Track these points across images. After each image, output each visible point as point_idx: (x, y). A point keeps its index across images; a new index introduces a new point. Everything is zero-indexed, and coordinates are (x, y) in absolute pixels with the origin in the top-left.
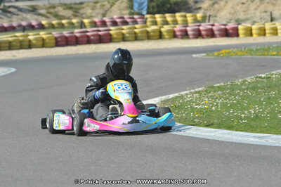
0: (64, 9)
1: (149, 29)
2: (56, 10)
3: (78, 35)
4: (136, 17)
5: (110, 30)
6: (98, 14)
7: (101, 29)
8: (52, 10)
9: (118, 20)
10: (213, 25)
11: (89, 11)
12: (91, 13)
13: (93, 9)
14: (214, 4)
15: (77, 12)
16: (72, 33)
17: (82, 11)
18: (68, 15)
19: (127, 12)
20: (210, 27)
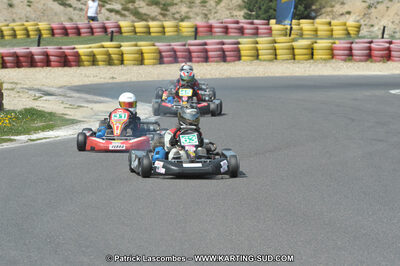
0: (148, 5)
1: (295, 44)
2: (136, 5)
3: (192, 48)
4: (256, 21)
5: (238, 43)
6: (197, 14)
7: (225, 41)
8: (130, 6)
9: (230, 25)
10: (391, 43)
11: (184, 9)
12: (188, 12)
13: (190, 7)
14: (369, 7)
15: (166, 10)
16: (184, 45)
17: (173, 9)
18: (153, 14)
19: (242, 13)
20: (387, 45)
